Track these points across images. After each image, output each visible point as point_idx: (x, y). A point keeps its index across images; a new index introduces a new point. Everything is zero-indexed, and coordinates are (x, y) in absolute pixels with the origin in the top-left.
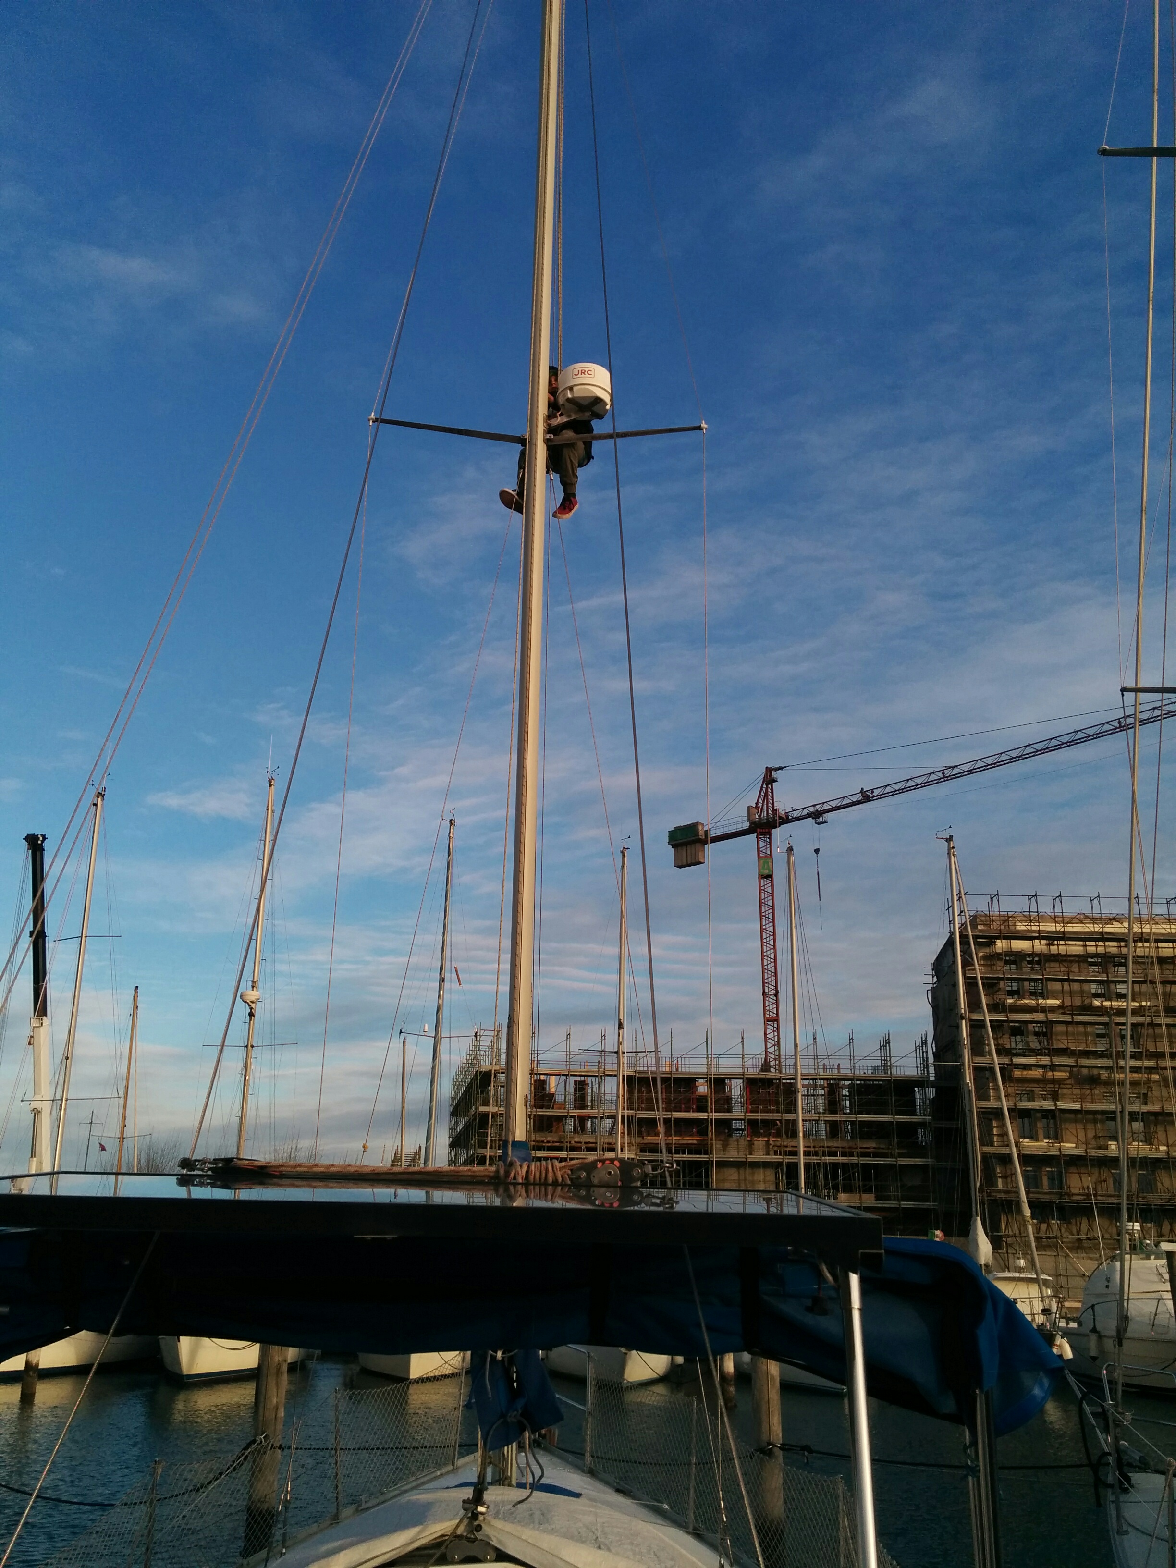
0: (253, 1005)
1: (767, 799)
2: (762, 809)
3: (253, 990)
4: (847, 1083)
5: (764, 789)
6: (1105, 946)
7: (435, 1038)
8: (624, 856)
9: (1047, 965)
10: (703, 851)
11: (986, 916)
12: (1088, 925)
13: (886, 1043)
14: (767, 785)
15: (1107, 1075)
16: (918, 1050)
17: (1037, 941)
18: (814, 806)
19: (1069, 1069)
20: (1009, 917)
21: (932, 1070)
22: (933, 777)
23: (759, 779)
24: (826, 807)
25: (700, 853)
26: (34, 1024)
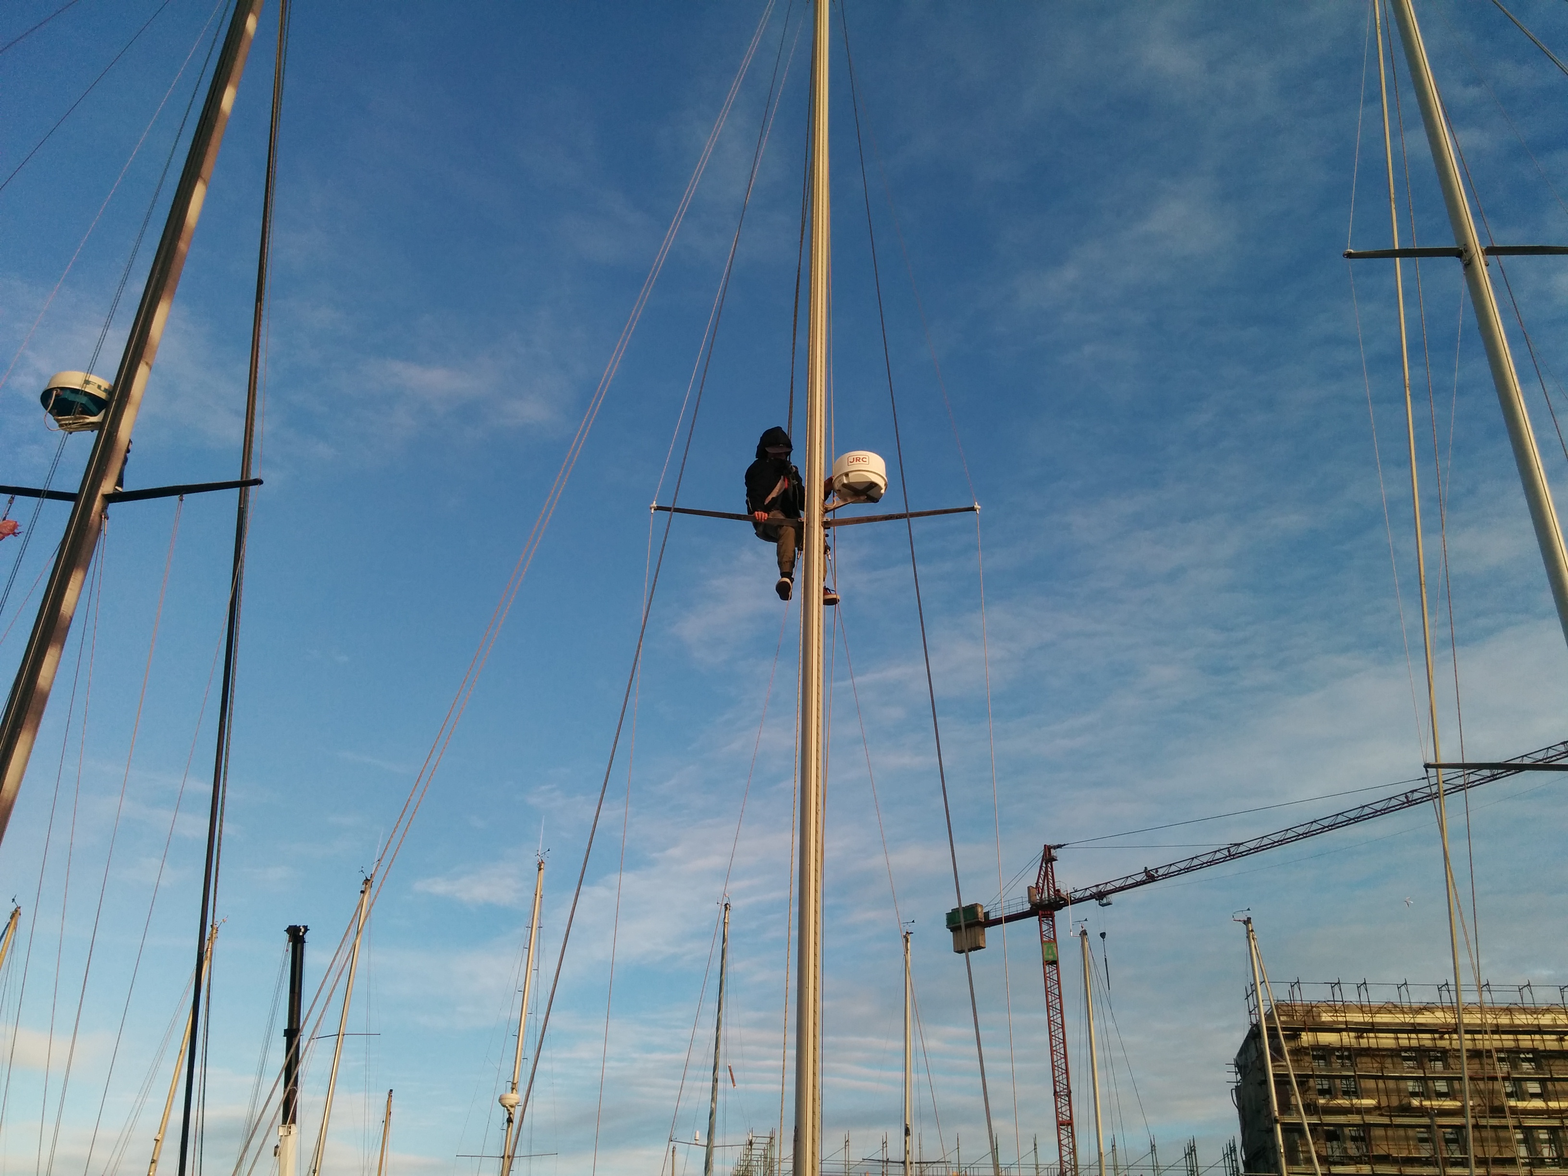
0: (512, 1110)
1: (1048, 879)
2: (1043, 889)
3: (512, 1093)
5: (1044, 869)
6: (1418, 1039)
7: (707, 1146)
8: (907, 941)
9: (1358, 1060)
10: (983, 934)
11: (1288, 1005)
12: (1397, 1016)
13: (1191, 1151)
14: (1046, 864)
16: (1226, 1159)
17: (1344, 1034)
18: (1097, 886)
20: (1312, 1007)
22: (1219, 855)
24: (1110, 887)
25: (980, 937)
26: (281, 1134)
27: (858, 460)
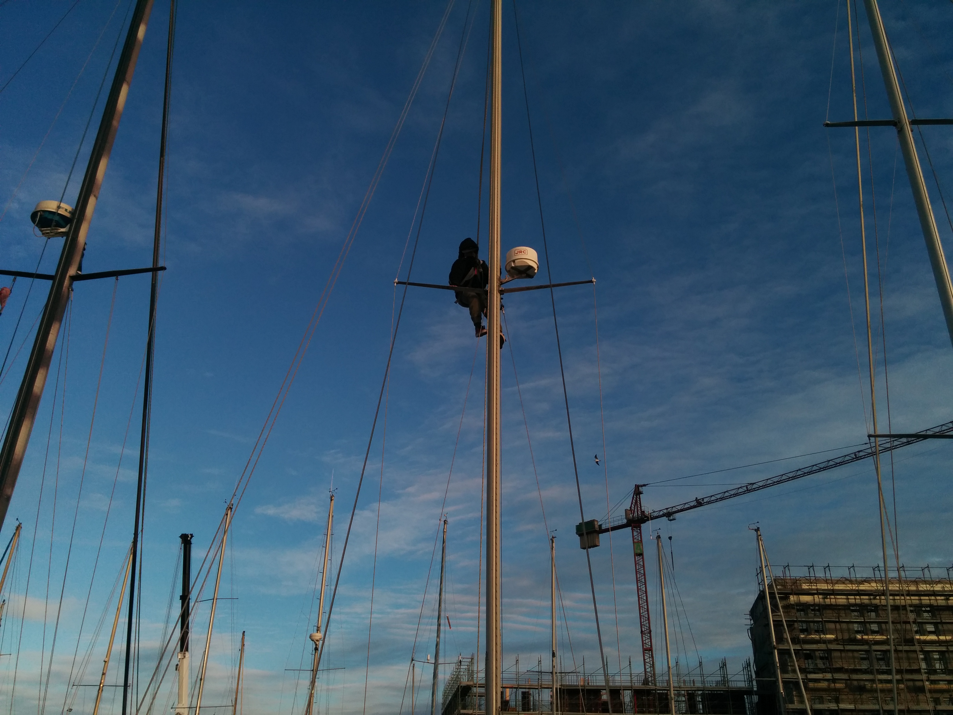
0: (317, 643)
1: (637, 505)
2: (634, 511)
3: (317, 633)
4: (700, 692)
5: (635, 499)
6: (861, 599)
7: (435, 664)
8: (553, 542)
9: (824, 612)
10: (598, 538)
11: (782, 579)
12: (848, 585)
13: (723, 665)
14: (636, 496)
15: (870, 685)
16: (745, 670)
17: (816, 596)
18: (667, 509)
19: (845, 681)
20: (797, 580)
21: (754, 683)
22: (741, 490)
23: (631, 493)
24: (674, 509)
25: (596, 540)
26: (179, 657)
27: (521, 252)
